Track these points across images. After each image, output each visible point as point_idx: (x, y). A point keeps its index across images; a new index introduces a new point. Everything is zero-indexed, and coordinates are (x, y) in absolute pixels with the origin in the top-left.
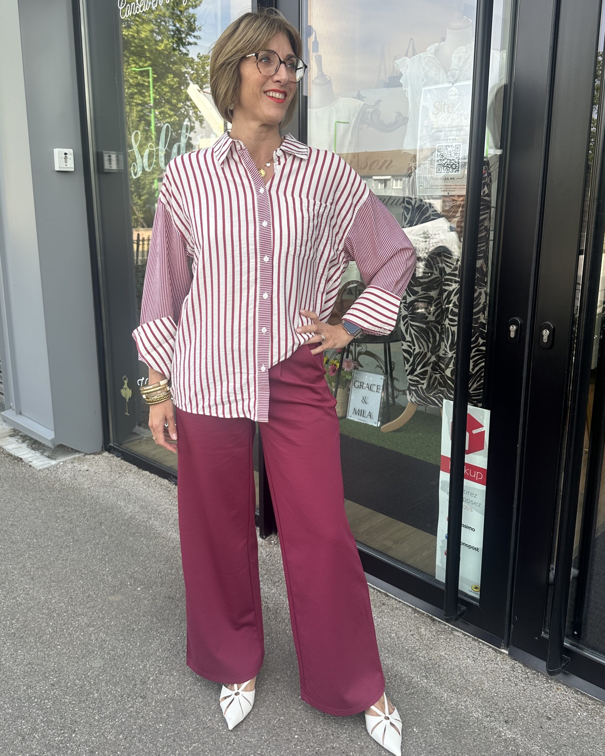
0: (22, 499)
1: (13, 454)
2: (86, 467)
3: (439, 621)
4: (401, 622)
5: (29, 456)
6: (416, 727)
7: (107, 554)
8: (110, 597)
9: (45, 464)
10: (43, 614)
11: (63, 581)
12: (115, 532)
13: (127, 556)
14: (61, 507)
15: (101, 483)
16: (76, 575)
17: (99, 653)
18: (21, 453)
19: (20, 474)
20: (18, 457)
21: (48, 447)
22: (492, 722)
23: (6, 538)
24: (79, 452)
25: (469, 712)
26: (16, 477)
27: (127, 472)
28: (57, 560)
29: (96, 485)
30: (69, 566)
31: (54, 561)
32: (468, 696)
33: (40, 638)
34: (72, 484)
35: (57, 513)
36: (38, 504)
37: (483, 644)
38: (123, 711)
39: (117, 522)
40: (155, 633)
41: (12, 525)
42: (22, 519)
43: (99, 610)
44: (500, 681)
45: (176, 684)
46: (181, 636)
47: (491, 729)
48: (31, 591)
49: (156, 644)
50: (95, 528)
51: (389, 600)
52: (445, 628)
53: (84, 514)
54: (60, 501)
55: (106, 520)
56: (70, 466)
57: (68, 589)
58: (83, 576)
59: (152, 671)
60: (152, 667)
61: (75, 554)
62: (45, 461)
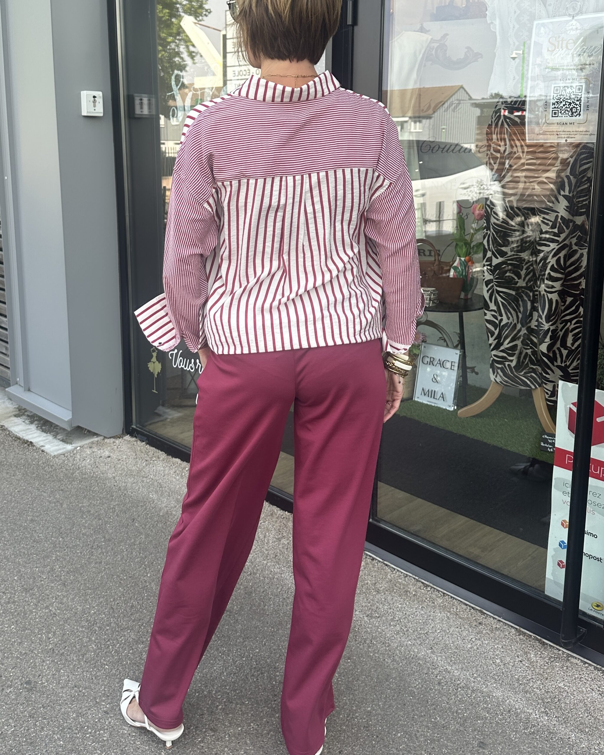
0: (39, 490)
1: (22, 437)
2: (107, 453)
5: (41, 439)
7: (146, 557)
9: (61, 450)
11: (100, 588)
14: (85, 500)
15: (127, 473)
18: (30, 436)
19: (32, 461)
20: (27, 441)
21: (63, 429)
23: (28, 536)
24: (97, 435)
26: (29, 464)
27: (154, 459)
28: (90, 563)
29: (121, 474)
30: (105, 570)
31: (85, 564)
34: (94, 473)
35: (82, 507)
36: (58, 496)
39: (151, 518)
40: (216, 653)
41: (32, 520)
42: (43, 513)
43: (146, 624)
45: (250, 715)
46: (247, 657)
48: (65, 600)
49: (219, 666)
50: (128, 525)
51: (486, 618)
52: (559, 654)
53: (112, 508)
54: (83, 493)
55: (139, 516)
56: (88, 451)
57: (107, 598)
58: (122, 582)
59: (219, 698)
60: (219, 693)
61: (109, 555)
62: (59, 445)
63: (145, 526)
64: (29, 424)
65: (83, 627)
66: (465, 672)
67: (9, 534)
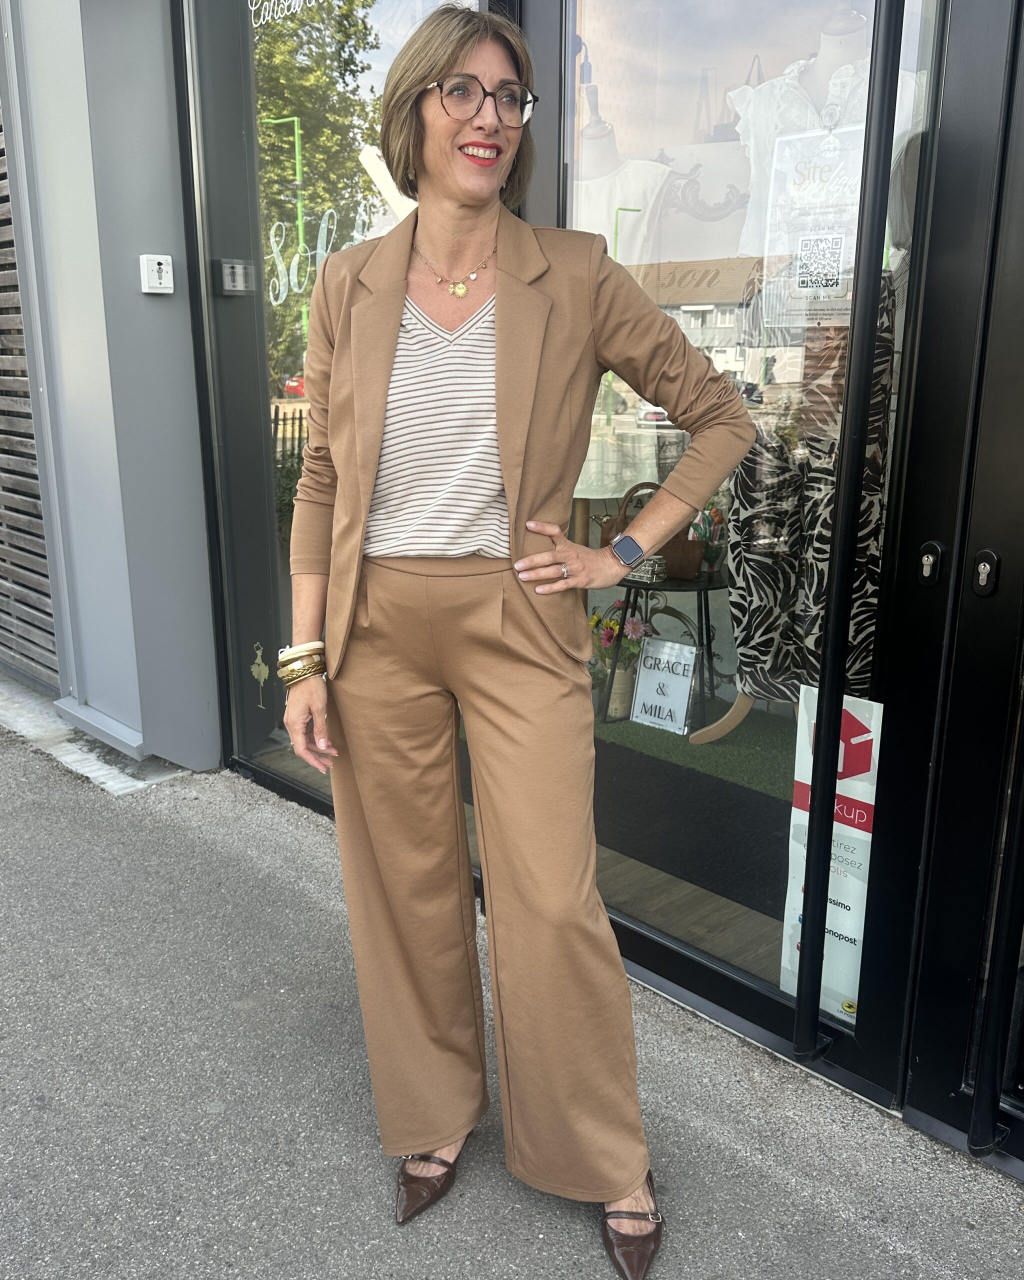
0: (90, 843)
1: (74, 770)
2: (194, 794)
3: (783, 1061)
4: (720, 1060)
5: (101, 773)
6: (743, 1231)
7: (229, 934)
8: (234, 1003)
9: (128, 788)
10: (126, 1027)
11: (158, 976)
12: (243, 900)
13: (263, 938)
14: (154, 857)
15: (219, 820)
16: (179, 966)
17: (217, 1092)
18: (87, 769)
19: (86, 802)
20: (82, 776)
21: (132, 759)
22: (873, 1227)
23: (65, 904)
24: (182, 768)
25: (833, 1211)
26: (80, 808)
27: (261, 802)
28: (148, 942)
29: (211, 822)
30: (169, 951)
31: (142, 943)
32: (831, 1184)
33: (122, 1066)
34: (172, 820)
35: (148, 866)
36: (115, 852)
37: (860, 1100)
38: (257, 1185)
39: (245, 882)
40: (308, 1063)
41: (74, 884)
42: (91, 874)
43: (216, 1024)
44: (888, 1161)
45: (343, 1145)
46: (352, 1069)
47: (870, 1239)
48: (107, 990)
49: (311, 1080)
50: (211, 891)
51: (699, 1022)
52: (794, 1072)
53: (192, 868)
54: (153, 847)
55: (228, 879)
56: (168, 791)
57: (166, 989)
58: (191, 967)
59: (304, 1123)
60: (305, 1117)
61: (178, 932)
62: (127, 782)
63: (235, 893)
64: (87, 752)
66: (656, 1094)
67: (39, 903)
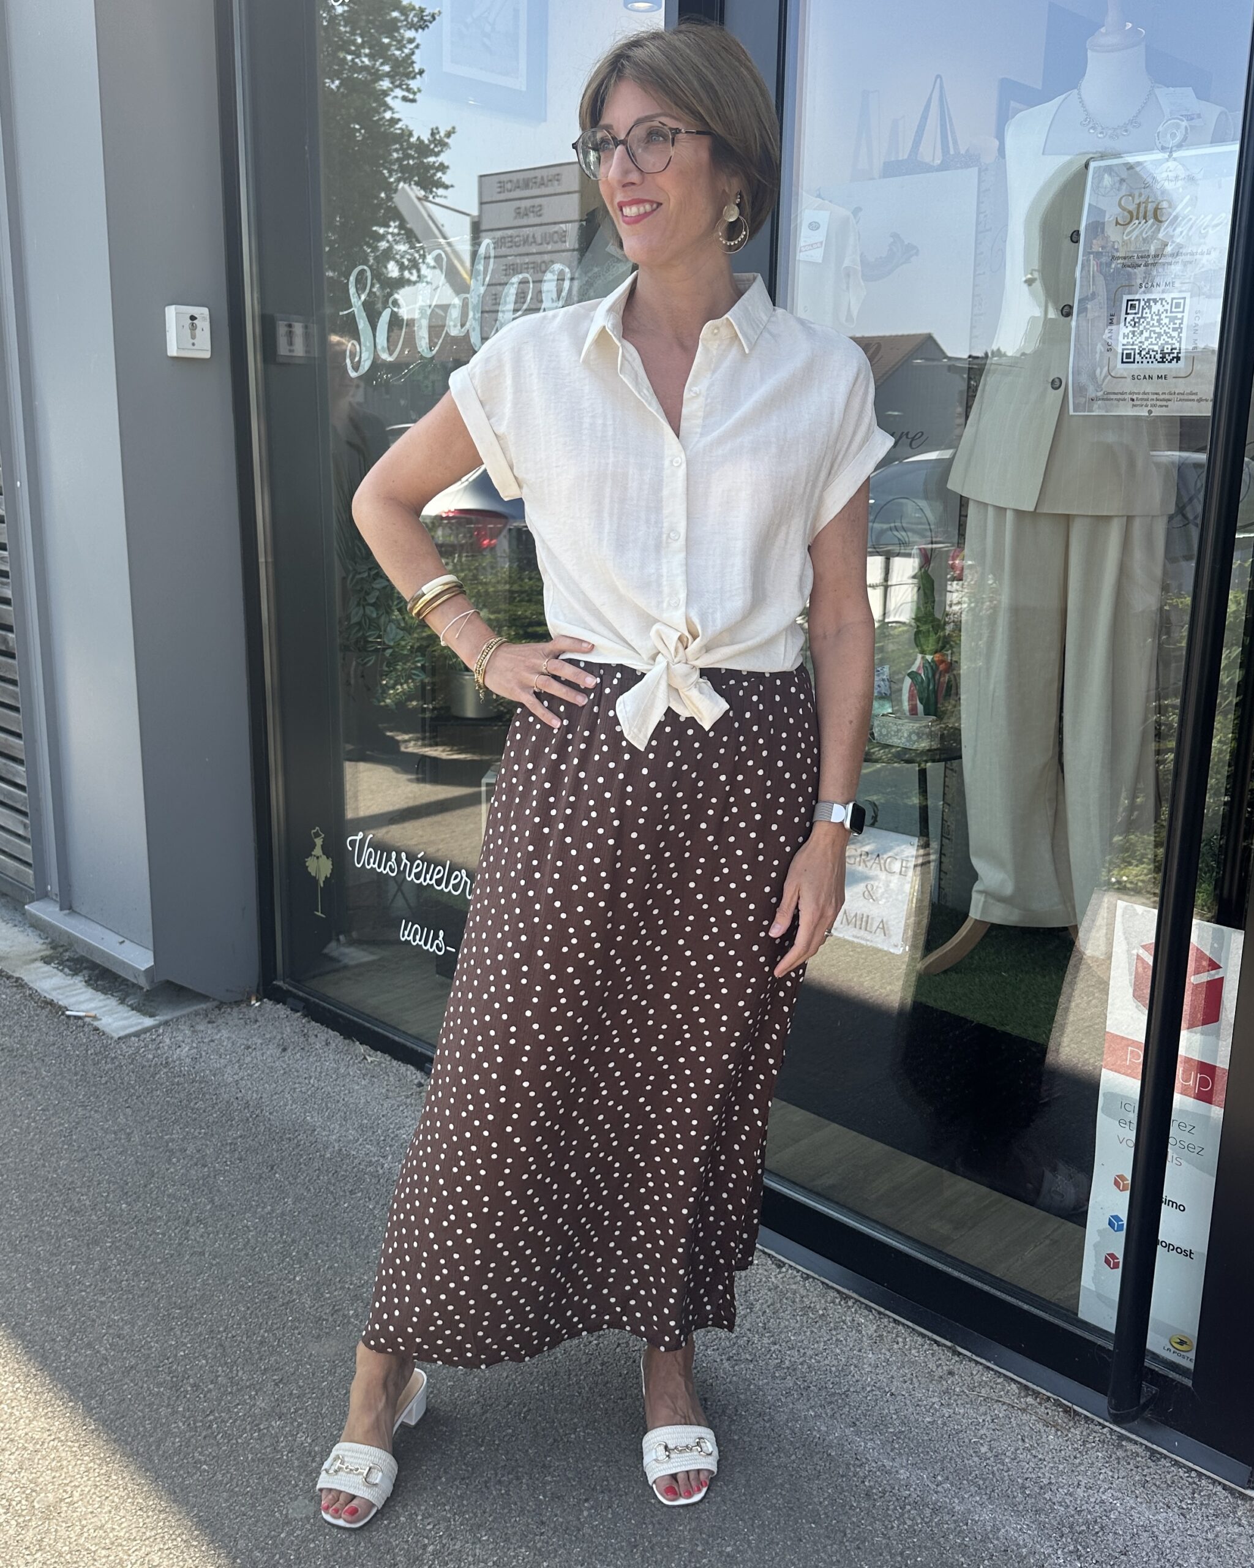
0: (85, 1107)
3: (1086, 1417)
4: (998, 1417)
5: (92, 1005)
7: (294, 1241)
8: (311, 1345)
9: (132, 1026)
11: (198, 1306)
12: (307, 1189)
14: (176, 1128)
15: (263, 1073)
16: (227, 1291)
17: (301, 1484)
19: (74, 1046)
21: (134, 985)
24: (204, 998)
26: (67, 1055)
27: (316, 1044)
28: (181, 1255)
29: (251, 1076)
30: (210, 1269)
31: (172, 1256)
34: (197, 1073)
35: (170, 1140)
36: (122, 1120)
37: (1200, 1474)
39: (307, 1163)
42: (90, 1153)
43: (288, 1378)
48: (127, 1329)
50: (260, 1177)
53: (231, 1144)
54: (173, 1113)
55: (283, 1159)
56: (186, 1029)
57: (212, 1326)
58: (243, 1292)
61: (220, 1239)
62: (130, 1017)
63: (295, 1179)
64: (71, 975)
65: (159, 1385)
